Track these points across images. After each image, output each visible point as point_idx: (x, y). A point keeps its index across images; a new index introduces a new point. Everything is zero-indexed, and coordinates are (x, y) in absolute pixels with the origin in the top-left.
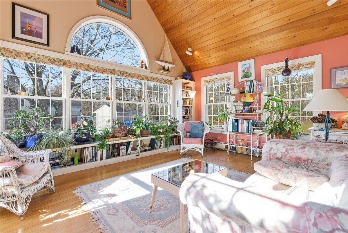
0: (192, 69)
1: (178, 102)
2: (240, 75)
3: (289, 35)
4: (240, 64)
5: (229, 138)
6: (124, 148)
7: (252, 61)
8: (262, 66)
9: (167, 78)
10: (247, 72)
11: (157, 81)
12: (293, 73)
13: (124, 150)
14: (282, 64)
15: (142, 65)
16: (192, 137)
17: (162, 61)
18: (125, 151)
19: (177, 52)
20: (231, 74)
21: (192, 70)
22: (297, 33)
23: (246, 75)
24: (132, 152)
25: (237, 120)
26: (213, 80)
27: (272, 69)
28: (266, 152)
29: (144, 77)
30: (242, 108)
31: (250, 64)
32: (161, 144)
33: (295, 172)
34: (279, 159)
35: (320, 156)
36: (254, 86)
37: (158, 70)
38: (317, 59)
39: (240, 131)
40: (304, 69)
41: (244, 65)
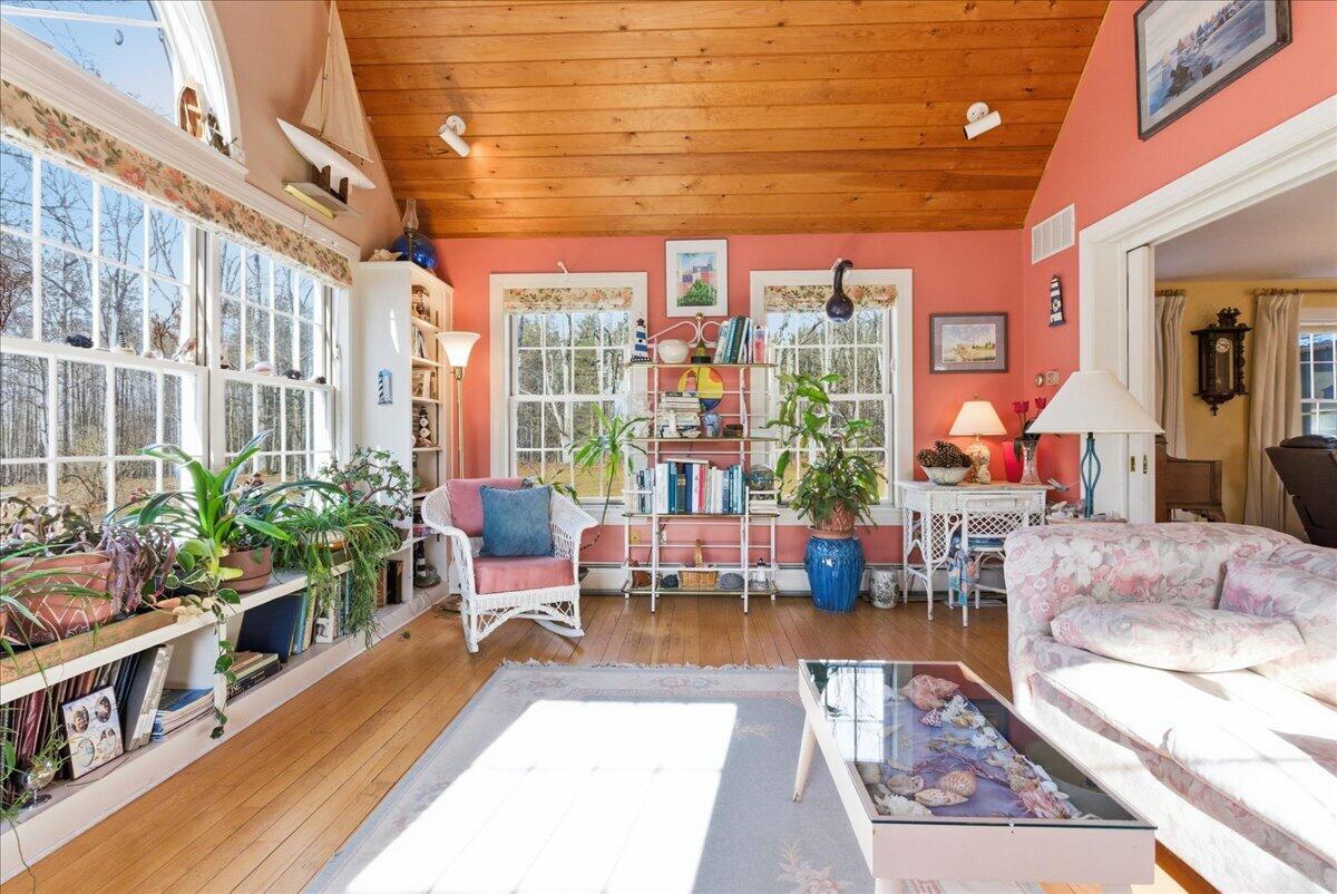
0: (438, 225)
1: (386, 379)
2: (674, 290)
3: (844, 188)
4: (674, 248)
5: (630, 543)
6: (102, 709)
7: (719, 247)
8: (752, 272)
9: (325, 239)
10: (698, 285)
11: (280, 243)
12: (859, 313)
13: (104, 718)
14: (826, 278)
15: (189, 119)
16: (500, 553)
17: (317, 134)
18: (114, 722)
19: (369, 110)
20: (638, 282)
21: (437, 229)
22: (865, 189)
23: (697, 296)
24: (169, 718)
25: (684, 464)
26: (551, 297)
27: (785, 287)
28: (1040, 576)
29: (212, 206)
30: (693, 419)
31: (711, 256)
32: (321, 621)
33: (1227, 626)
34: (1085, 591)
35: (1186, 564)
36: (750, 339)
37: (285, 182)
38: (902, 279)
39: (695, 508)
40: (871, 304)
41: (687, 255)
